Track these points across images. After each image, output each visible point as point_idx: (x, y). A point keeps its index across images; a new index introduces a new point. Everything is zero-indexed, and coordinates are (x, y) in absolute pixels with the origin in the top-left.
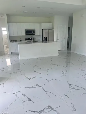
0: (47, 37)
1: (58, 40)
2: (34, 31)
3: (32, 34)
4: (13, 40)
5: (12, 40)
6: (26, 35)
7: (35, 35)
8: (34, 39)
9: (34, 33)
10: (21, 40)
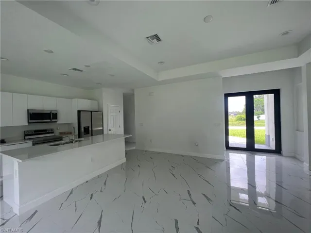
0: (88, 127)
2: (56, 113)
3: (49, 121)
6: (29, 123)
7: (58, 123)
8: (53, 133)
9: (56, 119)
10: (4, 140)
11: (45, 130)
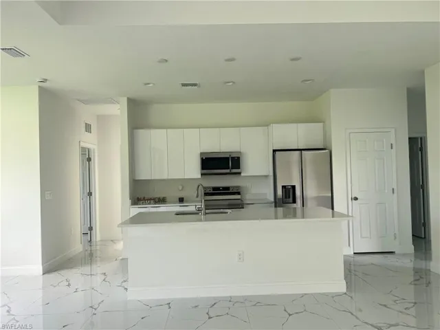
0: (294, 187)
1: (356, 199)
2: (239, 158)
3: (228, 171)
4: (147, 197)
5: (141, 196)
6: (202, 174)
7: (242, 174)
8: (239, 193)
9: (238, 167)
10: (183, 198)
11: (228, 188)
